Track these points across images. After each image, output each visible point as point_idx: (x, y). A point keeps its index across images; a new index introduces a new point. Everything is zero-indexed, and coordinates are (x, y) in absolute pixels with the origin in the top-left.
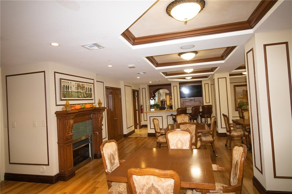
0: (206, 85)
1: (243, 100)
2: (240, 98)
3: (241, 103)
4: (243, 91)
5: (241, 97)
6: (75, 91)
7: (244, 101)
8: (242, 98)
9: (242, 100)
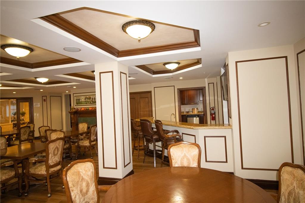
6: (84, 101)
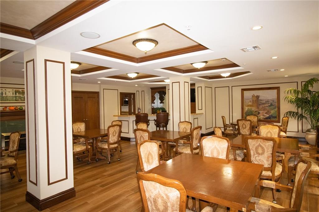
0: (200, 89)
1: (252, 107)
2: (248, 106)
3: (249, 112)
4: (253, 96)
5: (250, 103)
7: (253, 110)
8: (250, 106)
9: (250, 108)
